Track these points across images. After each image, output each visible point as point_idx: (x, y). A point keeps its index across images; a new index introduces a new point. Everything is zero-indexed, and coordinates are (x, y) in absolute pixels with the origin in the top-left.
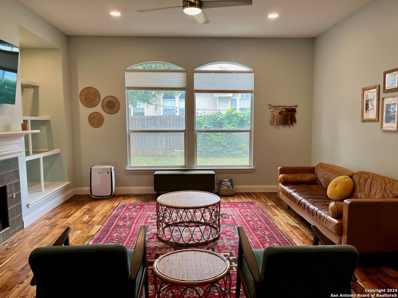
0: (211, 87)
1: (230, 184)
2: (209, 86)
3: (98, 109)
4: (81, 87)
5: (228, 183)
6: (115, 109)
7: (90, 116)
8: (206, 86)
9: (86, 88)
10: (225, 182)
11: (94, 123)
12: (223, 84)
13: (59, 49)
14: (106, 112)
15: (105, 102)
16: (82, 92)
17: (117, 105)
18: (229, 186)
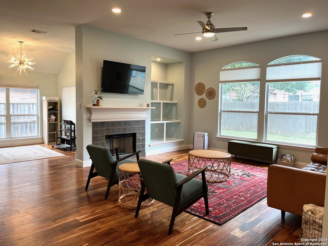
0: (281, 77)
1: (290, 159)
2: (279, 76)
3: (204, 96)
4: (196, 83)
5: (289, 158)
6: (213, 96)
7: (199, 101)
8: (276, 76)
9: (198, 84)
10: (286, 156)
11: (201, 105)
12: (291, 74)
13: (183, 62)
14: (207, 98)
15: (207, 92)
16: (196, 86)
17: (214, 93)
18: (289, 161)
